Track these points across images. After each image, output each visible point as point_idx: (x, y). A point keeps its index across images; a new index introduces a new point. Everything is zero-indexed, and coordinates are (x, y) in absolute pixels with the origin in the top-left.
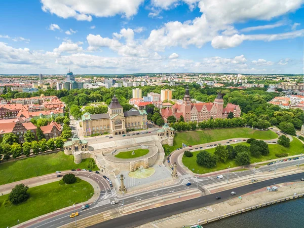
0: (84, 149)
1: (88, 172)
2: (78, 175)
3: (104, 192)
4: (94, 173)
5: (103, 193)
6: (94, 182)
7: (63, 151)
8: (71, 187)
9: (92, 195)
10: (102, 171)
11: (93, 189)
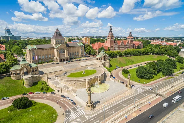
0: (35, 73)
1: (42, 94)
2: (32, 98)
3: (69, 111)
4: (49, 94)
5: (68, 113)
6: (53, 102)
7: (10, 76)
8: (26, 112)
9: (56, 117)
10: (58, 91)
11: (55, 110)
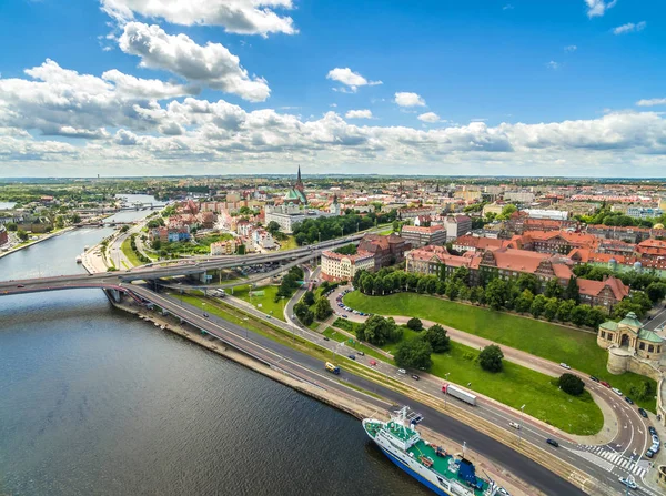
1: (622, 398)
2: (596, 391)
3: (618, 450)
4: (633, 408)
5: (613, 447)
6: (616, 421)
8: (564, 398)
9: (588, 434)
10: (659, 419)
